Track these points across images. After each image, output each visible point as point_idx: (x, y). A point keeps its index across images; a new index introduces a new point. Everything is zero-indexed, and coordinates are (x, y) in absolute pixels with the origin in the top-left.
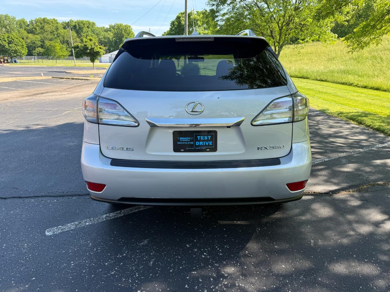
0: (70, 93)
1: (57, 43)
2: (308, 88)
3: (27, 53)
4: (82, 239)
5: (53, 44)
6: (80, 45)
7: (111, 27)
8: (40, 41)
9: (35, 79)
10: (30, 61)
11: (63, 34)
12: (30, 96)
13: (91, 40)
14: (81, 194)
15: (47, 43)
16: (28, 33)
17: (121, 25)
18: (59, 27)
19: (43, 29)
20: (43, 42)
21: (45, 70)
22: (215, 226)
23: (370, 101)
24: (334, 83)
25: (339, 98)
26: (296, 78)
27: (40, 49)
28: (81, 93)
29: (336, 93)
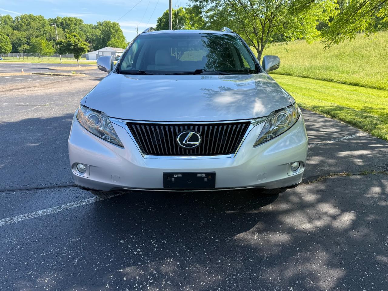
0: (47, 89)
1: (43, 40)
2: (290, 84)
3: (12, 50)
4: (7, 237)
5: (39, 41)
6: (63, 41)
7: (99, 24)
8: (26, 38)
9: (15, 75)
10: (15, 58)
11: (49, 31)
12: (5, 91)
13: (75, 36)
14: (24, 188)
15: (33, 40)
16: (14, 29)
17: (109, 22)
18: (46, 24)
19: (29, 26)
20: (29, 39)
21: (28, 66)
22: (158, 220)
23: (348, 96)
24: (315, 79)
25: (318, 93)
26: (279, 75)
27: (25, 45)
28: (58, 89)
29: (316, 89)
